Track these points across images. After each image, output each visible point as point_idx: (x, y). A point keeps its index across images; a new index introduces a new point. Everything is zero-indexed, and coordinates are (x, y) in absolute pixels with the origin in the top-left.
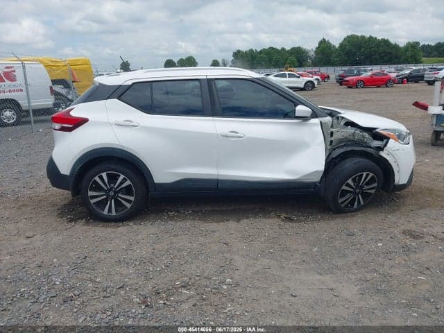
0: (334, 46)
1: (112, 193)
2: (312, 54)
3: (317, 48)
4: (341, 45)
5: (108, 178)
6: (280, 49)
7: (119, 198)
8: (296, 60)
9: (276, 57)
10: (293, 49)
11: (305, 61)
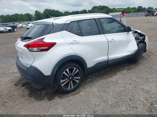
0: (41, 13)
1: (71, 78)
2: (34, 16)
3: (35, 14)
4: (44, 12)
5: (69, 71)
6: (20, 14)
7: (74, 80)
8: (28, 19)
9: (19, 17)
10: (26, 14)
11: (31, 18)
